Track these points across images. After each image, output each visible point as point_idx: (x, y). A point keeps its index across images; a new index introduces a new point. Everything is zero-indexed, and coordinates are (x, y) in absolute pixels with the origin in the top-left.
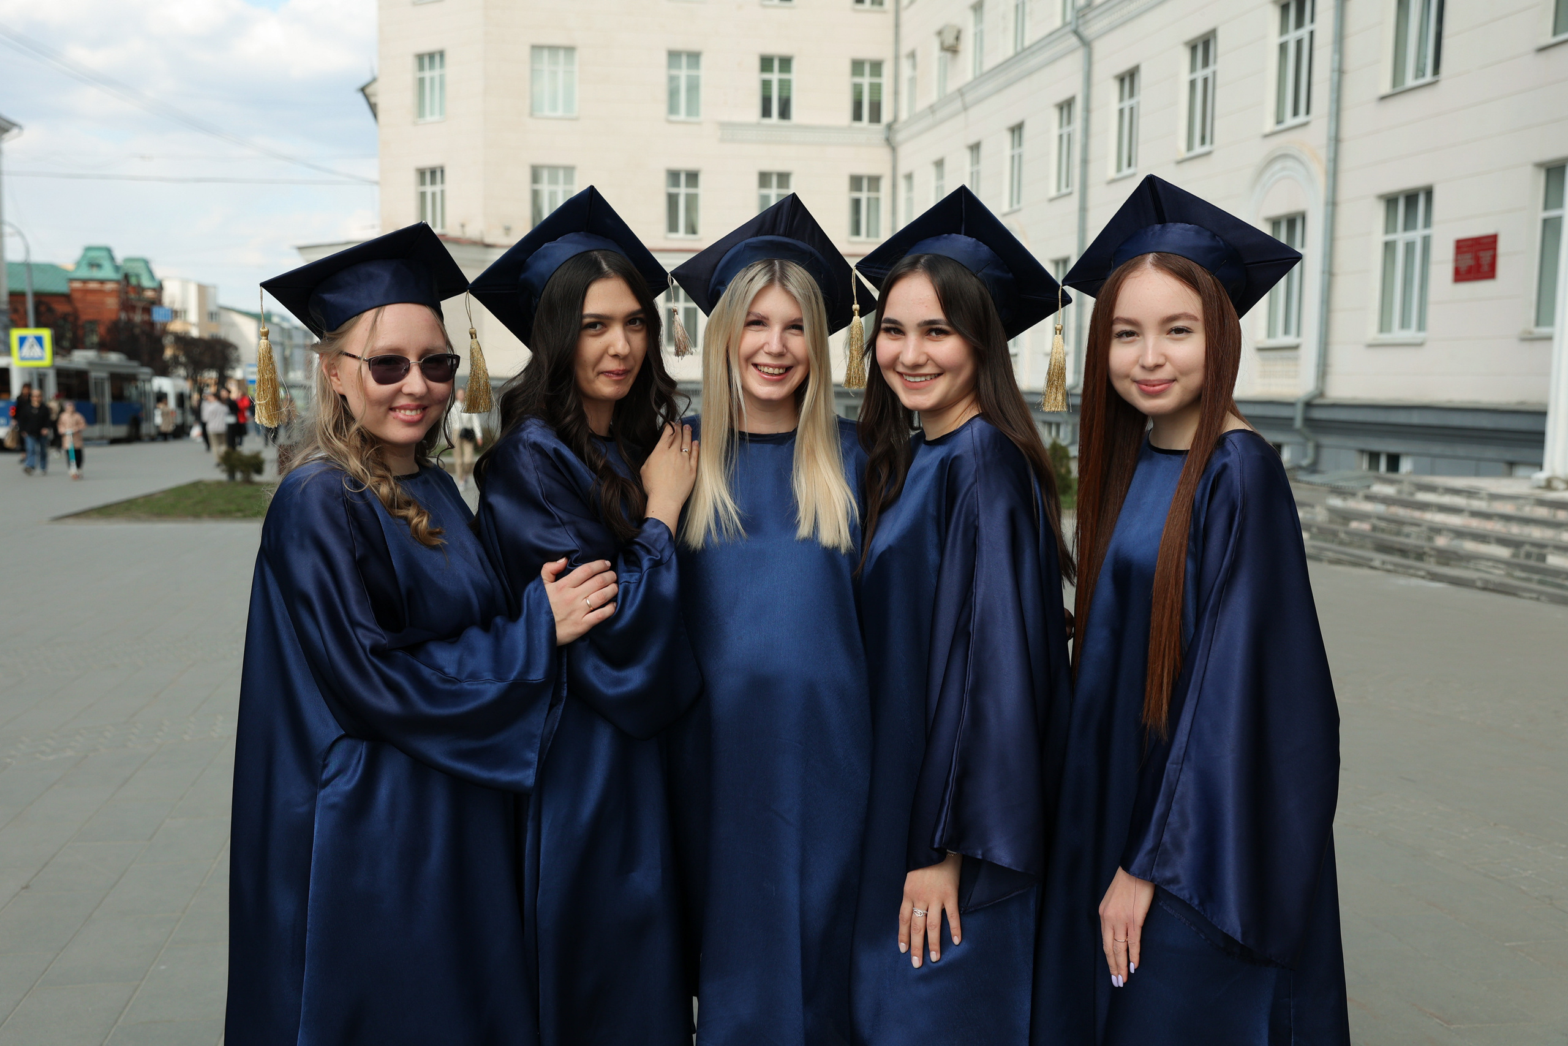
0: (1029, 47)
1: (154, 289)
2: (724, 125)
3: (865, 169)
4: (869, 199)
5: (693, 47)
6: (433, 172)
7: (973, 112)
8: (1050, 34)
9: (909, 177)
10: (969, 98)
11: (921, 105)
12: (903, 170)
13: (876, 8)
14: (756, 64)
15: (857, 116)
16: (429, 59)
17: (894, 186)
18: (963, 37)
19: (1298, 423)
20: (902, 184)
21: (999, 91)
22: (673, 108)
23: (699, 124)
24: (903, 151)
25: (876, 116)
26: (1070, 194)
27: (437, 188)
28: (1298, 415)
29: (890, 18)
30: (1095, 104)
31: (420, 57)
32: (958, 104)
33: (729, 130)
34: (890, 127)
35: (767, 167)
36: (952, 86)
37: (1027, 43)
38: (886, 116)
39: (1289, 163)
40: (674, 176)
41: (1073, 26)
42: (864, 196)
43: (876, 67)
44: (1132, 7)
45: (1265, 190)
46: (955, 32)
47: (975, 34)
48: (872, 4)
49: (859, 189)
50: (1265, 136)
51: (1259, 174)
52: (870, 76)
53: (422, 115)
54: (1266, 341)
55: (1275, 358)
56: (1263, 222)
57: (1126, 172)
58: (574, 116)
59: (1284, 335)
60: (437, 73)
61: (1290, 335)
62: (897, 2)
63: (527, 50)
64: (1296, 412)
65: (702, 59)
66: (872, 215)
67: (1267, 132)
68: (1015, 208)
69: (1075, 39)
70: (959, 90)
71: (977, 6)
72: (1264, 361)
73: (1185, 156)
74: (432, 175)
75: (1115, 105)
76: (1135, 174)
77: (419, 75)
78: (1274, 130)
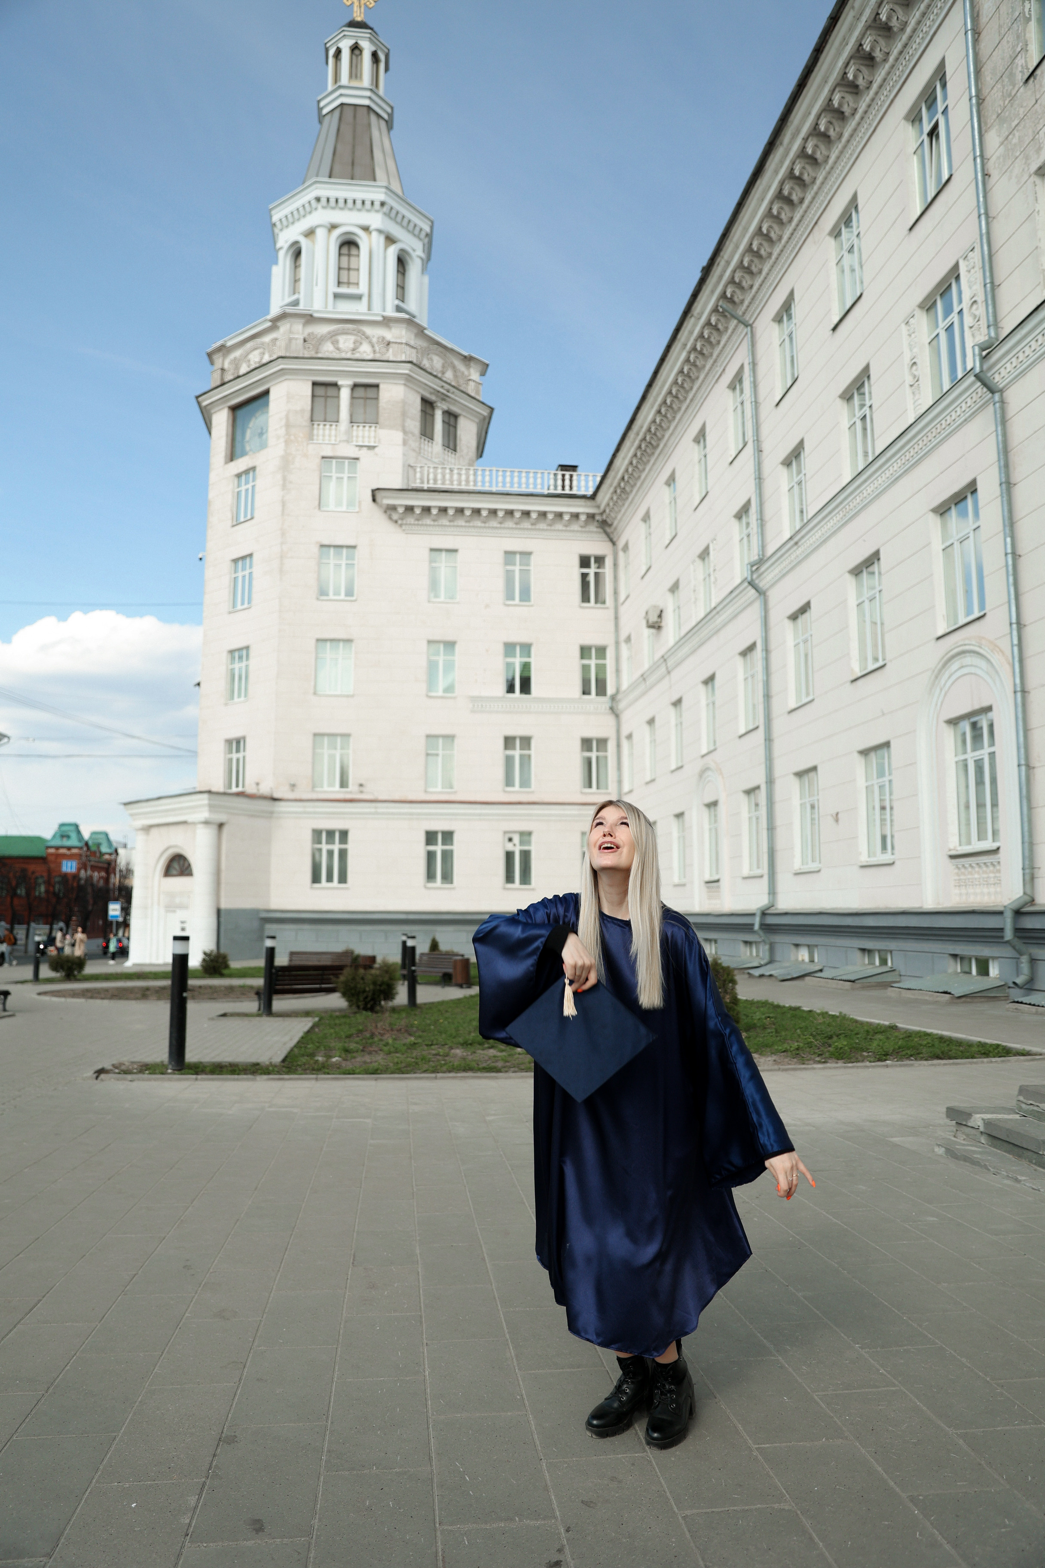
0: (715, 608)
1: (110, 854)
2: (474, 699)
3: (593, 733)
4: (597, 758)
5: (450, 637)
6: (238, 741)
7: (673, 674)
8: (732, 592)
9: (629, 737)
10: (671, 663)
11: (637, 675)
12: (625, 732)
13: (599, 605)
14: (501, 650)
15: (586, 692)
16: (240, 653)
17: (619, 746)
18: (664, 615)
19: (1009, 935)
20: (625, 743)
21: (693, 652)
22: (431, 687)
23: (455, 698)
24: (625, 717)
25: (601, 689)
26: (757, 728)
27: (240, 755)
28: (1008, 924)
29: (611, 612)
30: (773, 645)
31: (231, 652)
32: (663, 670)
33: (478, 703)
34: (613, 698)
35: (511, 733)
36: (658, 656)
37: (713, 605)
38: (610, 690)
39: (968, 660)
40: (432, 739)
41: (749, 579)
42: (593, 755)
43: (601, 651)
44: (799, 551)
45: (943, 693)
46: (658, 612)
47: (674, 611)
48: (596, 602)
49: (590, 749)
50: (939, 638)
51: (936, 677)
52: (596, 659)
53: (232, 698)
54: (959, 848)
55: (971, 865)
56: (945, 726)
57: (805, 700)
58: (351, 693)
59: (979, 840)
60: (244, 664)
61: (986, 839)
62: (616, 600)
63: (313, 642)
64: (1005, 921)
65: (457, 647)
66: (602, 771)
67: (940, 633)
68: (712, 748)
69: (753, 591)
70: (663, 657)
71: (674, 588)
72: (959, 868)
73: (859, 674)
74: (237, 744)
75: (790, 642)
76: (812, 700)
77: (230, 667)
78: (948, 631)
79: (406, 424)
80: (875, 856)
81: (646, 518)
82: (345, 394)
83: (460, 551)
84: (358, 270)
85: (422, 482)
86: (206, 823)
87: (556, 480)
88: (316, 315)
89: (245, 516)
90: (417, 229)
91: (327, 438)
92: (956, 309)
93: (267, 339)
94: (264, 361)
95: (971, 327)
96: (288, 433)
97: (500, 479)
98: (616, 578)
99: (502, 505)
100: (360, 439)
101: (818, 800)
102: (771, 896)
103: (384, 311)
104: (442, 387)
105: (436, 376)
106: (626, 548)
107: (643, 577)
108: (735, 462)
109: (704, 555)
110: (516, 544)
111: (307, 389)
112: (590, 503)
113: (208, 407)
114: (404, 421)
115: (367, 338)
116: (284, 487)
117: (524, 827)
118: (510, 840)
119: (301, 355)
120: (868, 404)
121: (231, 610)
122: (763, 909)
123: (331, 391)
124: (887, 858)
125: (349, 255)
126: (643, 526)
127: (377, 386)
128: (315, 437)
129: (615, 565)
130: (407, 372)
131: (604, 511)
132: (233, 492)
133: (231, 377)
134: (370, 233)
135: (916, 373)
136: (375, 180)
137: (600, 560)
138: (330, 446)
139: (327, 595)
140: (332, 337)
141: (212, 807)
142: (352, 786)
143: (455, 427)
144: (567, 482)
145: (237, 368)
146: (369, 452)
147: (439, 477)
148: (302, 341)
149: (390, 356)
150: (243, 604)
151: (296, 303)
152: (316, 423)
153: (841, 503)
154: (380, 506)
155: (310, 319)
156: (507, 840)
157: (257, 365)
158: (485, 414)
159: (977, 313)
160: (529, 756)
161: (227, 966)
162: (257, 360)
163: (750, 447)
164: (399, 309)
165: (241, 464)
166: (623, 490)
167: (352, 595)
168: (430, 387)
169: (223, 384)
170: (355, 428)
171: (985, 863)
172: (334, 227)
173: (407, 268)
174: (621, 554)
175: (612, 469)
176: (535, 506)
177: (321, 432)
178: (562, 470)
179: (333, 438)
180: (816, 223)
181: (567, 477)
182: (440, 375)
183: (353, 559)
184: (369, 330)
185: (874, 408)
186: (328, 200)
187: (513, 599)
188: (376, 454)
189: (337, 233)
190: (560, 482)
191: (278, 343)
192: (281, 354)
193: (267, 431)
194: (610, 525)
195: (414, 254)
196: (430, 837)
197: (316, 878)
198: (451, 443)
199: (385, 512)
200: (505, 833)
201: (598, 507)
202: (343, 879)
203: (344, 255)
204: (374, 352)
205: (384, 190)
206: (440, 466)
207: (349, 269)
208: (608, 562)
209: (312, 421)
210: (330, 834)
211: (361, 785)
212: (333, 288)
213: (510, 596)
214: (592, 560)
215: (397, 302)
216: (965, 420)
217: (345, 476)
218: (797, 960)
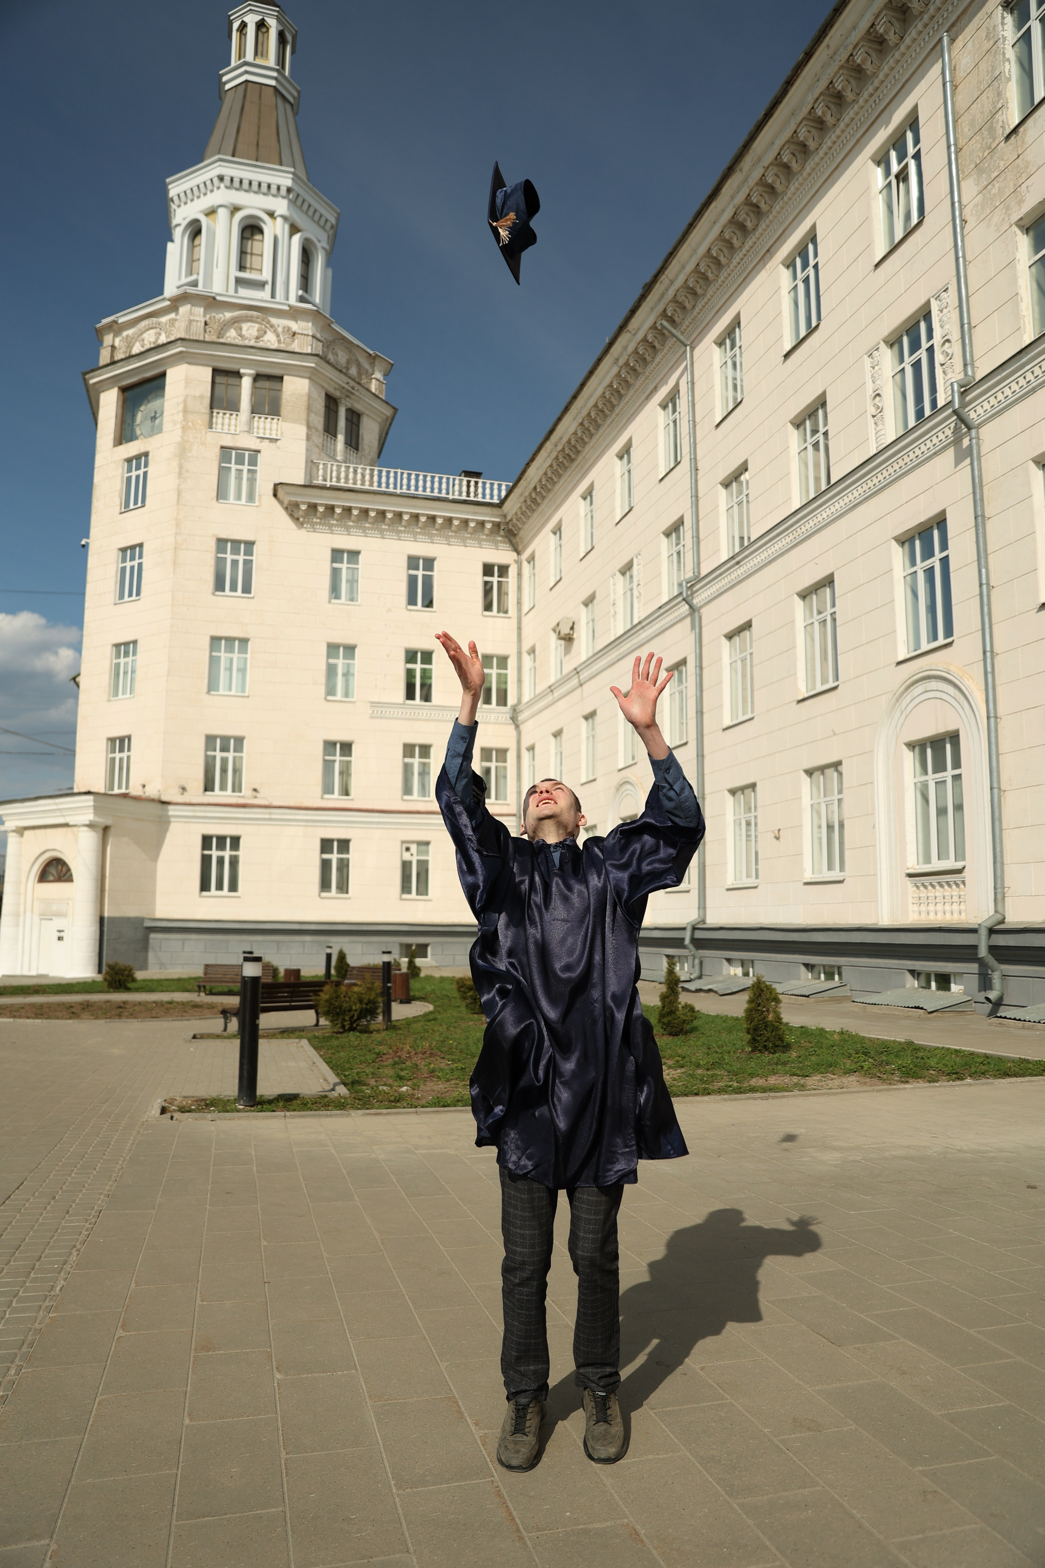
0: (640, 623)
2: (374, 704)
3: (494, 743)
4: (496, 767)
5: (350, 641)
6: (122, 740)
8: (660, 608)
9: (531, 748)
10: (584, 675)
11: (542, 687)
12: (525, 743)
13: (501, 615)
14: (402, 656)
16: (126, 648)
17: (519, 757)
18: (575, 626)
19: (983, 952)
20: (526, 755)
22: (330, 690)
23: (353, 703)
24: (526, 727)
25: (503, 700)
26: (686, 744)
27: (124, 755)
28: (983, 942)
29: (514, 622)
30: (707, 662)
31: (117, 646)
32: (575, 682)
33: (378, 709)
34: (515, 708)
36: (568, 668)
37: (636, 621)
38: (511, 700)
39: (933, 684)
40: (330, 746)
41: (684, 595)
42: (494, 765)
43: (503, 661)
44: (740, 571)
45: (904, 715)
46: (571, 625)
47: (587, 623)
48: (499, 612)
49: (489, 759)
50: (899, 663)
51: (897, 700)
52: (497, 668)
53: (116, 694)
54: (917, 867)
55: (931, 884)
56: (905, 747)
57: (741, 718)
58: (247, 694)
59: (939, 859)
60: (130, 659)
61: (948, 858)
62: (519, 610)
63: (208, 639)
64: (979, 939)
65: (357, 650)
66: (501, 781)
67: (901, 658)
68: (631, 762)
69: (687, 607)
70: (575, 669)
71: (589, 602)
72: (918, 887)
73: (806, 695)
74: (121, 743)
75: (726, 660)
76: (752, 719)
77: (115, 661)
78: (908, 656)
79: (311, 419)
80: (820, 872)
81: (557, 530)
82: (246, 383)
83: (362, 553)
84: (262, 255)
85: (325, 480)
86: (91, 826)
87: (461, 486)
88: (218, 298)
89: (136, 503)
90: (323, 220)
91: (226, 427)
92: (925, 345)
93: (164, 319)
94: (160, 342)
95: (942, 365)
96: (185, 419)
97: (405, 481)
98: (519, 588)
99: (408, 508)
100: (261, 431)
101: (756, 817)
102: (701, 911)
103: (288, 299)
104: (348, 383)
105: (341, 371)
106: (531, 559)
107: (551, 589)
108: (665, 480)
109: (627, 569)
110: (422, 548)
111: (207, 373)
112: (496, 511)
113: (96, 386)
114: (308, 415)
115: (272, 326)
116: (180, 474)
117: (422, 836)
118: (408, 849)
119: (201, 338)
120: (822, 430)
121: (118, 602)
122: (694, 923)
123: (232, 380)
124: (835, 875)
125: (253, 240)
126: (553, 539)
127: (280, 379)
128: (214, 426)
129: (520, 574)
130: (313, 365)
131: (511, 520)
132: (122, 477)
133: (123, 356)
134: (275, 218)
135: (880, 404)
136: (281, 164)
137: (503, 570)
138: (230, 436)
139: (224, 590)
140: (235, 322)
141: (96, 808)
142: (246, 791)
143: (358, 426)
144: (472, 489)
145: (130, 346)
146: (271, 444)
147: (343, 475)
148: (203, 324)
149: (295, 347)
150: (130, 595)
151: (195, 284)
152: (215, 411)
153: (792, 526)
154: (281, 502)
155: (211, 302)
156: (404, 849)
157: (152, 346)
158: (389, 414)
159: (949, 351)
160: (429, 764)
161: (134, 980)
162: (153, 339)
163: (685, 465)
164: (302, 299)
165: (132, 449)
166: (534, 501)
167: (250, 592)
168: (335, 382)
169: (113, 363)
170: (256, 419)
171: (947, 883)
172: (235, 209)
173: (311, 258)
174: (525, 564)
175: (524, 478)
176: (441, 512)
177: (220, 420)
178: (465, 476)
179: (233, 428)
180: (768, 251)
181: (472, 483)
182: (344, 371)
183: (252, 555)
184: (274, 321)
185: (830, 436)
186: (232, 180)
187: (415, 604)
188: (279, 448)
189: (239, 215)
190: (464, 488)
191: (177, 324)
192: (179, 336)
193: (162, 414)
194: (515, 535)
195: (319, 245)
196: (326, 845)
197: (205, 886)
198: (353, 442)
199: (286, 509)
200: (403, 842)
201: (505, 516)
202: (233, 887)
203: (248, 239)
204: (279, 341)
205: (291, 176)
206: (344, 465)
207: (252, 254)
208: (512, 571)
209: (211, 408)
210: (221, 840)
211: (255, 790)
212: (234, 273)
213: (412, 600)
214: (496, 569)
215: (300, 292)
216: (935, 453)
217: (245, 468)
218: (729, 974)
